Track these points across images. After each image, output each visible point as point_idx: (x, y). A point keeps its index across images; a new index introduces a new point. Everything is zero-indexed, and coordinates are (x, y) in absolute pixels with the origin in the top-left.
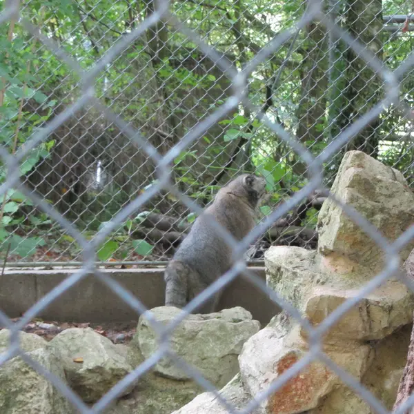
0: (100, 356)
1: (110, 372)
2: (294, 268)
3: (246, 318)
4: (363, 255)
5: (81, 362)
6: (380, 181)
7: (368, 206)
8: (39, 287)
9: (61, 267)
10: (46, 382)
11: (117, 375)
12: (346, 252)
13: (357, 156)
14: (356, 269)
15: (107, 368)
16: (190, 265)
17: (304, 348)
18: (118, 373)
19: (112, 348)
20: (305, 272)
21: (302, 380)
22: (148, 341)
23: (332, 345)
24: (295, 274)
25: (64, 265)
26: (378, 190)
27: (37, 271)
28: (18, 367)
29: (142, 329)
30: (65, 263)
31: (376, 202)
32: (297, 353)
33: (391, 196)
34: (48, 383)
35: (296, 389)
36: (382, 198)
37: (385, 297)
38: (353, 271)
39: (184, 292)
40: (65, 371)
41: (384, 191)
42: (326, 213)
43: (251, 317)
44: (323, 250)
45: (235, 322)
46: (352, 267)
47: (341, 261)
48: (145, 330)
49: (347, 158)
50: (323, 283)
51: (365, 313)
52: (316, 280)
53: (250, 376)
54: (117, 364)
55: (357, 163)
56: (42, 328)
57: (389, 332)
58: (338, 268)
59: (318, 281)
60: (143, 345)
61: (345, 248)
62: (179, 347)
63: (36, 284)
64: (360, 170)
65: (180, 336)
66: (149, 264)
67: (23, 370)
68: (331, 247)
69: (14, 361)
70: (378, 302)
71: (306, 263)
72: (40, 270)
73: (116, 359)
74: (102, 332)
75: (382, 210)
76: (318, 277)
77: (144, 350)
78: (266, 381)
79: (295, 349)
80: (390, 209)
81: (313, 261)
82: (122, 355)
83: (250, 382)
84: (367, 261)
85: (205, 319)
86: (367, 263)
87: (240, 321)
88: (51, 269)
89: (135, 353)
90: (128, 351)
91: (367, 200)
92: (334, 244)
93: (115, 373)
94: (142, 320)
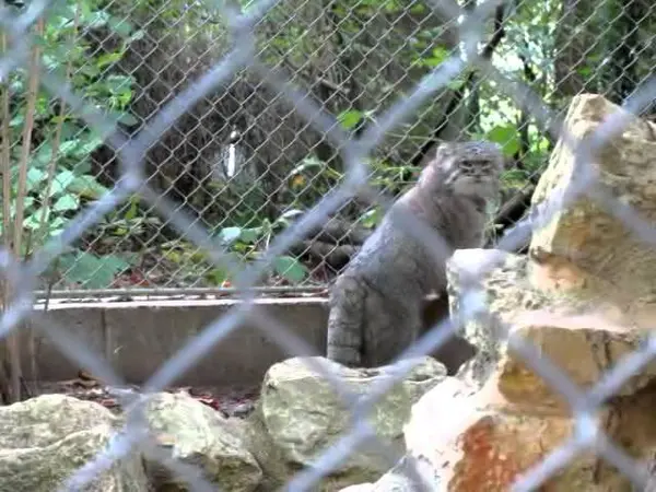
0: (201, 437)
1: (216, 462)
2: (491, 283)
3: (437, 373)
4: (600, 261)
5: (170, 447)
6: (627, 142)
7: (609, 182)
8: (109, 330)
9: (145, 298)
10: (113, 479)
11: (228, 467)
12: (573, 256)
13: (592, 102)
14: (590, 282)
15: (212, 455)
16: (368, 283)
17: (506, 411)
18: (230, 463)
19: (219, 423)
20: (509, 290)
21: (503, 463)
22: (277, 411)
23: (551, 406)
24: (492, 293)
25: (149, 294)
26: (624, 156)
27: (105, 303)
28: (67, 455)
29: (268, 393)
30: (151, 290)
31: (621, 175)
32: (494, 419)
33: (644, 166)
34: (116, 481)
35: (494, 478)
36: (631, 170)
37: (635, 327)
38: (585, 286)
39: (357, 326)
40: (144, 462)
41: (635, 159)
42: (543, 194)
43: (445, 371)
44: (536, 253)
45: (418, 380)
46: (582, 280)
47: (565, 272)
48: (273, 395)
49: (576, 105)
50: (536, 307)
51: (601, 353)
52: (525, 301)
53: (421, 457)
54: (228, 449)
55: (591, 113)
56: (113, 396)
57: (642, 384)
58: (560, 282)
59: (529, 303)
60: (269, 418)
61: (572, 249)
62: (327, 421)
63: (104, 325)
64: (596, 124)
65: (330, 404)
66: (288, 291)
67: (76, 459)
68: (548, 249)
69: (61, 445)
70: (623, 336)
71: (512, 275)
72: (111, 301)
73: (226, 441)
74: (211, 401)
75: (631, 188)
76: (528, 296)
77: (273, 427)
78: (446, 464)
79: (491, 413)
80: (644, 187)
81: (522, 272)
82: (236, 435)
83: (421, 467)
84: (606, 269)
85: (370, 375)
86: (607, 273)
87: (427, 377)
88: (129, 300)
89: (257, 431)
90: (247, 430)
91: (607, 173)
92: (554, 244)
93: (224, 464)
94: (268, 378)
